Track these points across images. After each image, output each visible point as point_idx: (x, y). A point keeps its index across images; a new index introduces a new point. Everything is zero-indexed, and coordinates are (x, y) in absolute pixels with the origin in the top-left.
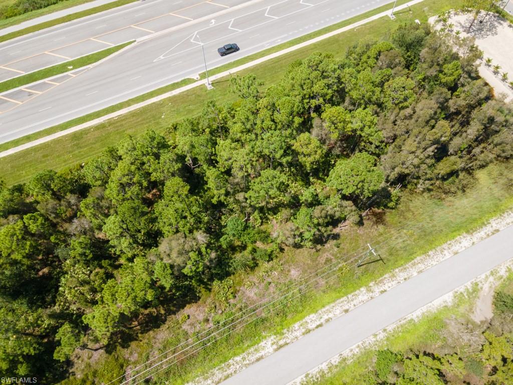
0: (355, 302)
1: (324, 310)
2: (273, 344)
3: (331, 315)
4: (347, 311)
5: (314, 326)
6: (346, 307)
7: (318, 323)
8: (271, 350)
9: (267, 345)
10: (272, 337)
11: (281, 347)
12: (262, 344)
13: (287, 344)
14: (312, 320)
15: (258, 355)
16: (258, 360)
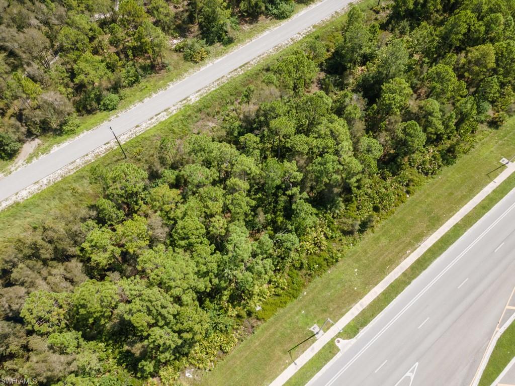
0: (130, 133)
1: (155, 124)
2: (191, 100)
3: (149, 122)
4: (137, 126)
5: (162, 114)
6: (137, 129)
7: (158, 116)
8: (191, 97)
9: (194, 99)
10: (191, 103)
11: (185, 99)
12: (198, 99)
13: (181, 101)
14: (164, 117)
15: (200, 93)
16: (199, 91)
